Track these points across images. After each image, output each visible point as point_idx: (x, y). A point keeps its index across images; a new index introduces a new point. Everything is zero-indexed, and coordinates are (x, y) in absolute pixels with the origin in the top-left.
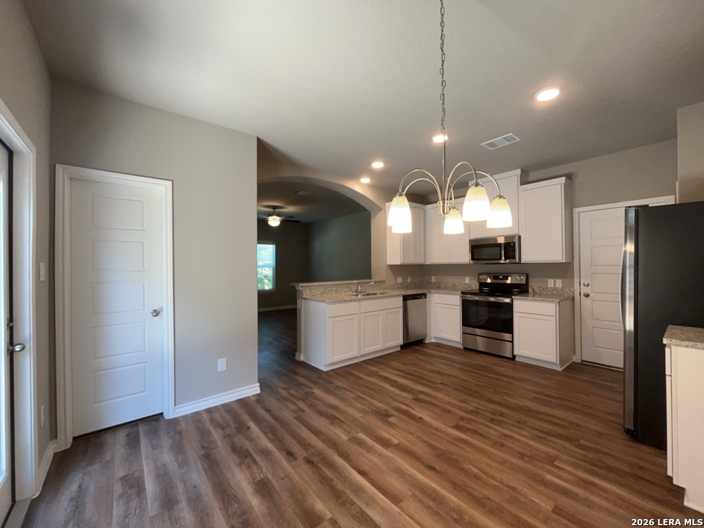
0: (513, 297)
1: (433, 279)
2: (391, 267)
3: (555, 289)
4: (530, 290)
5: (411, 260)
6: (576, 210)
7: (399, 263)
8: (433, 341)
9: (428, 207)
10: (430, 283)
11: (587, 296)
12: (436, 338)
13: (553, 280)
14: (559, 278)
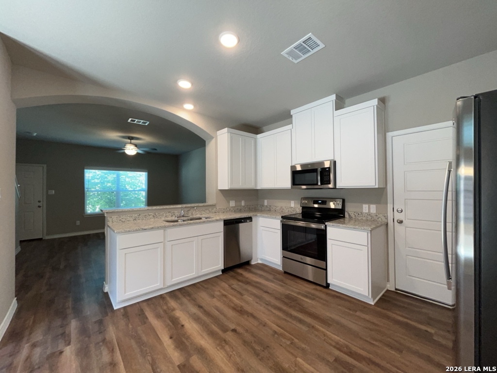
0: (326, 223)
1: (266, 202)
2: (223, 192)
3: (369, 214)
4: (346, 214)
5: (240, 185)
6: (389, 135)
7: (227, 188)
8: (260, 262)
9: (259, 136)
10: (263, 205)
11: (401, 222)
12: (261, 259)
13: (367, 206)
14: (372, 203)
